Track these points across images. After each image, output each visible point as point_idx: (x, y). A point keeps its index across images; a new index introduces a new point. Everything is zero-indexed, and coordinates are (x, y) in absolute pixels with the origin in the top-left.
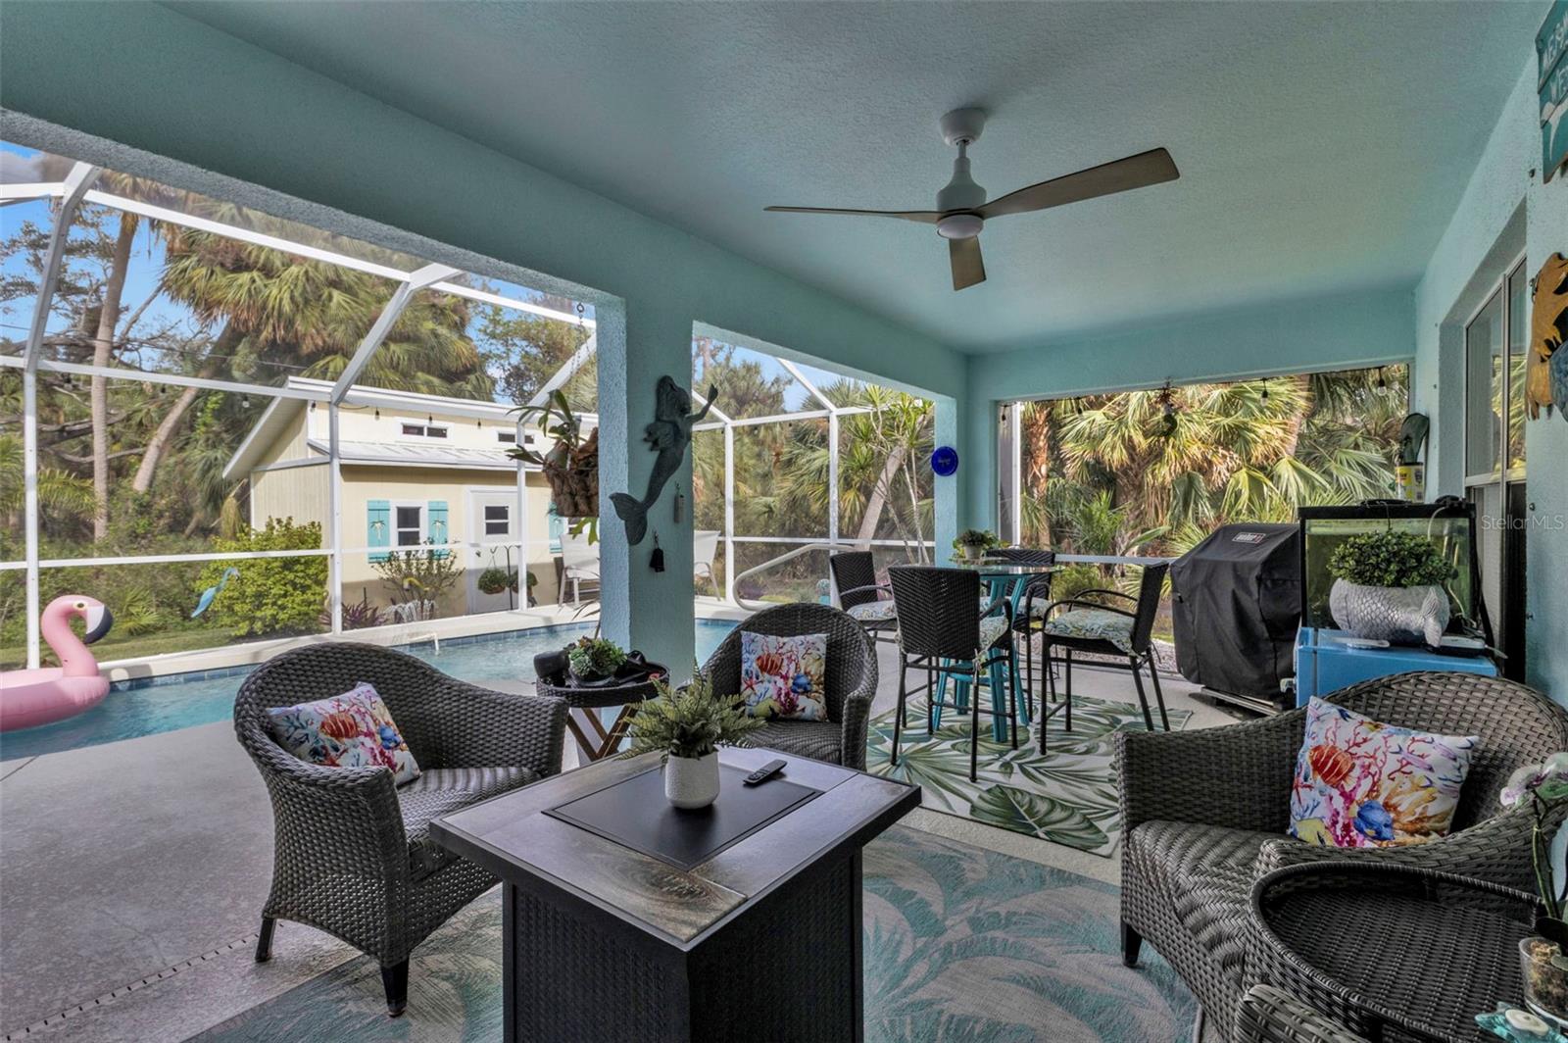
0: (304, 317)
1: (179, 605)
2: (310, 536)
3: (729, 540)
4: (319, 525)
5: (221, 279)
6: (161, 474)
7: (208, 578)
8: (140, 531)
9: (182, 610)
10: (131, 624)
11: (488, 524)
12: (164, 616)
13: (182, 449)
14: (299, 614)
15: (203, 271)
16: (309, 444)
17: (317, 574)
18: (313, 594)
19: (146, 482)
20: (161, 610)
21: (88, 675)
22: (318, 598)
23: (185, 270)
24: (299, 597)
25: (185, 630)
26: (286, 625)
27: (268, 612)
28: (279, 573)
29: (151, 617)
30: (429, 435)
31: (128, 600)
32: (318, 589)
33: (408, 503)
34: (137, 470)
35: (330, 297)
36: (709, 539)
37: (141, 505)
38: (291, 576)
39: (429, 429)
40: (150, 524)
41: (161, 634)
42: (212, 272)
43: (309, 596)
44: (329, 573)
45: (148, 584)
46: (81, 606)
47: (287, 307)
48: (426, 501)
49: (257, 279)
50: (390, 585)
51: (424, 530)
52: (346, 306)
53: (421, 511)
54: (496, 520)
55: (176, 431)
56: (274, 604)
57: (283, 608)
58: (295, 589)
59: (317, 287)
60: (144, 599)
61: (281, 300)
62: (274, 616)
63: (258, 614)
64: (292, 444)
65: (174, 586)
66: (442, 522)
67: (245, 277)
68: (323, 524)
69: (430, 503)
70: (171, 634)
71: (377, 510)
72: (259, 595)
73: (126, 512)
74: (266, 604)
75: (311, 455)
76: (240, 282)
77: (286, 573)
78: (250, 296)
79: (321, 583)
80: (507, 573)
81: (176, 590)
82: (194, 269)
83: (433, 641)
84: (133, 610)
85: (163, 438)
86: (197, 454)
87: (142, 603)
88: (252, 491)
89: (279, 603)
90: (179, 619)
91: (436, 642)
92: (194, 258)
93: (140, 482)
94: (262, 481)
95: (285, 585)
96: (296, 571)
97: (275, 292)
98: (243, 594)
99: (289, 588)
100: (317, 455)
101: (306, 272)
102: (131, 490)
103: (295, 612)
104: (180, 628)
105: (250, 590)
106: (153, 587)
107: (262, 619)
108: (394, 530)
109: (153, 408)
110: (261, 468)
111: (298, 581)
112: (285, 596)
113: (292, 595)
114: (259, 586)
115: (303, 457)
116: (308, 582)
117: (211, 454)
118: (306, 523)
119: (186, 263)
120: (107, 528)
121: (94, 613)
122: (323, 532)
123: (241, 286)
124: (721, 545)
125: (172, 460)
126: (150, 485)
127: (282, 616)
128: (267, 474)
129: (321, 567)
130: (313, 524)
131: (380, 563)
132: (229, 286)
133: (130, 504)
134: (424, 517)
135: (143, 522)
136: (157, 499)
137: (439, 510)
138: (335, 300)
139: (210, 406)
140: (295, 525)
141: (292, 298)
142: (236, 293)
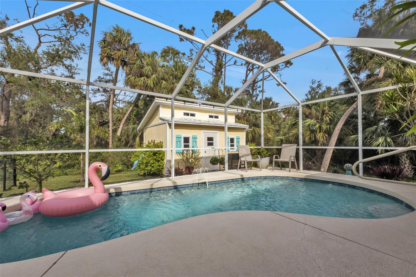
0: (156, 88)
1: (126, 164)
2: (160, 145)
3: (301, 147)
4: (162, 142)
5: (137, 79)
6: (123, 131)
7: (133, 158)
8: (118, 145)
9: (127, 166)
10: (116, 169)
11: (208, 143)
12: (123, 167)
13: (128, 125)
14: (157, 169)
15: (133, 77)
16: (160, 118)
17: (162, 157)
18: (161, 163)
19: (120, 133)
20: (123, 166)
21: (102, 193)
22: (162, 164)
23: (129, 78)
24: (157, 164)
25: (128, 171)
26: (154, 172)
27: (149, 168)
28: (153, 156)
29: (120, 167)
30: (191, 116)
31: (116, 163)
32: (162, 162)
33: (186, 136)
34: (118, 130)
35: (162, 83)
36: (293, 147)
37: (119, 139)
38: (155, 157)
39: (191, 114)
40: (121, 144)
41: (122, 172)
42: (135, 78)
43: (159, 164)
44: (165, 157)
45: (120, 159)
46: (100, 166)
47: (152, 85)
48: (191, 135)
49: (145, 79)
50: (182, 161)
51: (191, 144)
52: (166, 84)
53: (190, 138)
54: (210, 141)
55: (126, 121)
56: (151, 166)
57: (153, 167)
58: (156, 161)
59: (159, 80)
60: (119, 163)
61: (151, 84)
62: (151, 170)
63: (147, 169)
64: (155, 119)
65: (125, 159)
66: (196, 142)
67: (142, 78)
68: (163, 142)
69: (192, 136)
70: (125, 172)
71: (178, 138)
72: (147, 163)
73: (116, 141)
74: (149, 166)
75: (161, 121)
76: (141, 79)
77: (154, 156)
78: (144, 83)
79: (163, 160)
80: (218, 158)
81: (126, 161)
82: (131, 77)
83: (206, 183)
84: (117, 166)
85: (124, 122)
86: (131, 126)
87: (119, 164)
88: (144, 134)
89: (152, 165)
90: (127, 168)
91: (207, 183)
92: (131, 75)
93: (119, 134)
94: (147, 130)
95: (153, 160)
96: (157, 156)
97: (149, 82)
98: (143, 163)
99: (155, 161)
100: (162, 121)
101: (157, 76)
102: (117, 135)
103: (156, 168)
104: (127, 171)
105: (145, 161)
106: (121, 159)
107: (148, 170)
108: (183, 144)
109: (122, 116)
110: (146, 127)
111: (157, 159)
112: (153, 163)
113: (155, 163)
114: (147, 160)
115: (158, 123)
116: (160, 159)
117: (134, 126)
118: (158, 142)
119: (130, 76)
120: (112, 145)
121: (104, 168)
122: (163, 144)
123: (142, 81)
124: (298, 150)
125: (126, 128)
126: (121, 134)
127: (153, 169)
128: (148, 128)
129: (163, 155)
130: (161, 142)
131: (179, 154)
132: (139, 81)
133: (117, 138)
134: (191, 140)
135: (119, 143)
136: (122, 138)
137: (195, 138)
138: (163, 83)
139: (134, 113)
140: (156, 142)
141: (153, 83)
142: (140, 83)
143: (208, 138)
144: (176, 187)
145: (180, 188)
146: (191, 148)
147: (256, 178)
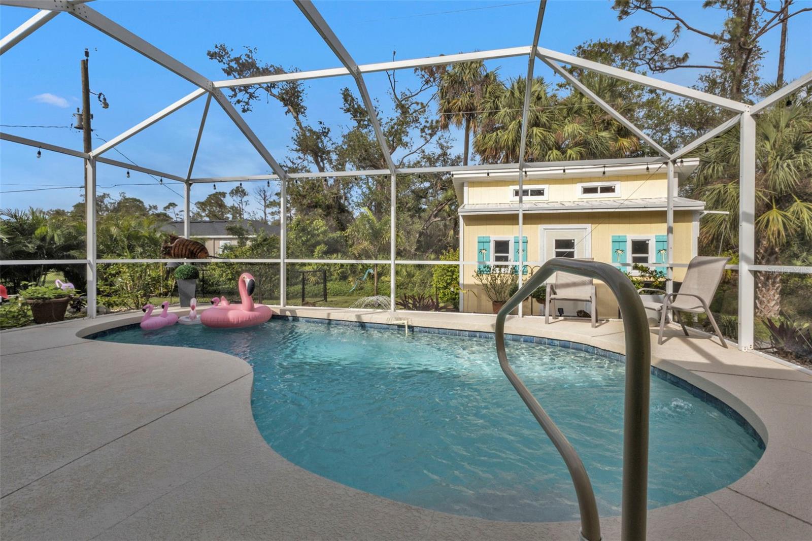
11: (557, 252)
30: (533, 194)
33: (502, 238)
39: (532, 191)
48: (513, 236)
52: (539, 134)
53: (510, 242)
69: (516, 237)
71: (483, 242)
108: (492, 255)
134: (511, 247)
143: (557, 241)
144: (362, 325)
145: (371, 328)
146: (511, 263)
147: (538, 339)
